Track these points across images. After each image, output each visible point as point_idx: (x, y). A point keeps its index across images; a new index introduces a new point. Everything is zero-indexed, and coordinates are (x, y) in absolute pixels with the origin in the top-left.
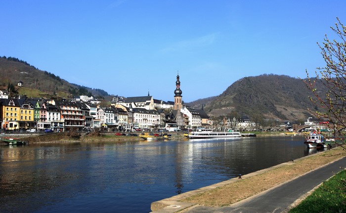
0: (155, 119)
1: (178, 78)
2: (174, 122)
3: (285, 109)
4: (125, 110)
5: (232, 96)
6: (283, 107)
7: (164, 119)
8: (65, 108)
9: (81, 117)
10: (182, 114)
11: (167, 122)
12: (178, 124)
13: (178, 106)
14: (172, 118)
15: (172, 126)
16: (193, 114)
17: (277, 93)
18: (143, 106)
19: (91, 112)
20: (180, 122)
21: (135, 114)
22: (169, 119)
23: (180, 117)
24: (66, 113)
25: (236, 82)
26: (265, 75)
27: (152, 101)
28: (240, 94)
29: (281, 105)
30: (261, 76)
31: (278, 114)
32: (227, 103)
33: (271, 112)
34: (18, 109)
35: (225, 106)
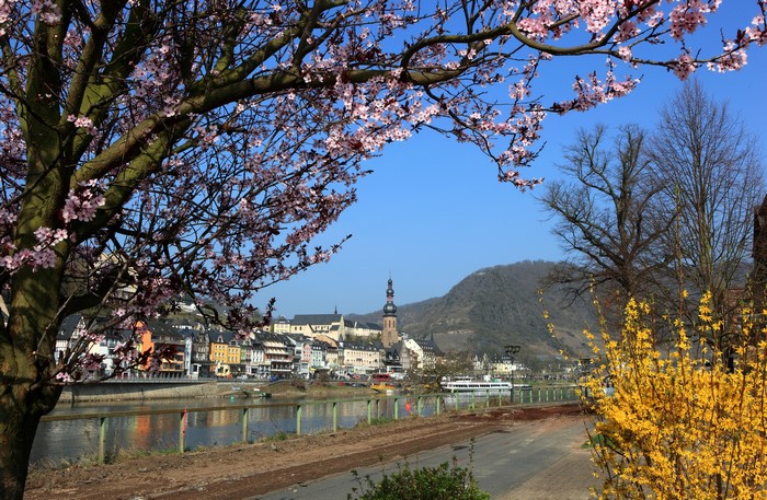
0: (373, 360)
1: (390, 283)
2: (398, 364)
3: (569, 333)
4: (334, 345)
5: (468, 309)
6: (566, 329)
7: (384, 358)
8: (269, 344)
9: (286, 357)
10: (408, 350)
11: (387, 363)
12: (404, 367)
13: (390, 333)
14: (394, 357)
15: (395, 370)
16: (424, 351)
17: (553, 300)
18: (327, 332)
19: (297, 348)
20: (405, 362)
21: (346, 351)
22: (391, 358)
23: (405, 355)
24: (270, 352)
25: (468, 278)
26: (526, 262)
27: (342, 323)
28: (483, 304)
29: (562, 325)
30: (518, 263)
31: (557, 345)
32: (458, 321)
33: (543, 340)
34: (226, 346)
35: (453, 328)
